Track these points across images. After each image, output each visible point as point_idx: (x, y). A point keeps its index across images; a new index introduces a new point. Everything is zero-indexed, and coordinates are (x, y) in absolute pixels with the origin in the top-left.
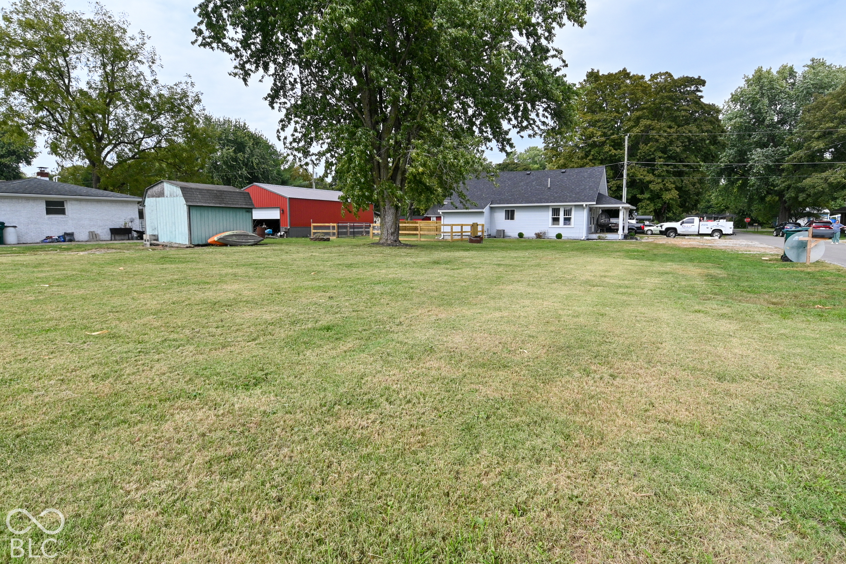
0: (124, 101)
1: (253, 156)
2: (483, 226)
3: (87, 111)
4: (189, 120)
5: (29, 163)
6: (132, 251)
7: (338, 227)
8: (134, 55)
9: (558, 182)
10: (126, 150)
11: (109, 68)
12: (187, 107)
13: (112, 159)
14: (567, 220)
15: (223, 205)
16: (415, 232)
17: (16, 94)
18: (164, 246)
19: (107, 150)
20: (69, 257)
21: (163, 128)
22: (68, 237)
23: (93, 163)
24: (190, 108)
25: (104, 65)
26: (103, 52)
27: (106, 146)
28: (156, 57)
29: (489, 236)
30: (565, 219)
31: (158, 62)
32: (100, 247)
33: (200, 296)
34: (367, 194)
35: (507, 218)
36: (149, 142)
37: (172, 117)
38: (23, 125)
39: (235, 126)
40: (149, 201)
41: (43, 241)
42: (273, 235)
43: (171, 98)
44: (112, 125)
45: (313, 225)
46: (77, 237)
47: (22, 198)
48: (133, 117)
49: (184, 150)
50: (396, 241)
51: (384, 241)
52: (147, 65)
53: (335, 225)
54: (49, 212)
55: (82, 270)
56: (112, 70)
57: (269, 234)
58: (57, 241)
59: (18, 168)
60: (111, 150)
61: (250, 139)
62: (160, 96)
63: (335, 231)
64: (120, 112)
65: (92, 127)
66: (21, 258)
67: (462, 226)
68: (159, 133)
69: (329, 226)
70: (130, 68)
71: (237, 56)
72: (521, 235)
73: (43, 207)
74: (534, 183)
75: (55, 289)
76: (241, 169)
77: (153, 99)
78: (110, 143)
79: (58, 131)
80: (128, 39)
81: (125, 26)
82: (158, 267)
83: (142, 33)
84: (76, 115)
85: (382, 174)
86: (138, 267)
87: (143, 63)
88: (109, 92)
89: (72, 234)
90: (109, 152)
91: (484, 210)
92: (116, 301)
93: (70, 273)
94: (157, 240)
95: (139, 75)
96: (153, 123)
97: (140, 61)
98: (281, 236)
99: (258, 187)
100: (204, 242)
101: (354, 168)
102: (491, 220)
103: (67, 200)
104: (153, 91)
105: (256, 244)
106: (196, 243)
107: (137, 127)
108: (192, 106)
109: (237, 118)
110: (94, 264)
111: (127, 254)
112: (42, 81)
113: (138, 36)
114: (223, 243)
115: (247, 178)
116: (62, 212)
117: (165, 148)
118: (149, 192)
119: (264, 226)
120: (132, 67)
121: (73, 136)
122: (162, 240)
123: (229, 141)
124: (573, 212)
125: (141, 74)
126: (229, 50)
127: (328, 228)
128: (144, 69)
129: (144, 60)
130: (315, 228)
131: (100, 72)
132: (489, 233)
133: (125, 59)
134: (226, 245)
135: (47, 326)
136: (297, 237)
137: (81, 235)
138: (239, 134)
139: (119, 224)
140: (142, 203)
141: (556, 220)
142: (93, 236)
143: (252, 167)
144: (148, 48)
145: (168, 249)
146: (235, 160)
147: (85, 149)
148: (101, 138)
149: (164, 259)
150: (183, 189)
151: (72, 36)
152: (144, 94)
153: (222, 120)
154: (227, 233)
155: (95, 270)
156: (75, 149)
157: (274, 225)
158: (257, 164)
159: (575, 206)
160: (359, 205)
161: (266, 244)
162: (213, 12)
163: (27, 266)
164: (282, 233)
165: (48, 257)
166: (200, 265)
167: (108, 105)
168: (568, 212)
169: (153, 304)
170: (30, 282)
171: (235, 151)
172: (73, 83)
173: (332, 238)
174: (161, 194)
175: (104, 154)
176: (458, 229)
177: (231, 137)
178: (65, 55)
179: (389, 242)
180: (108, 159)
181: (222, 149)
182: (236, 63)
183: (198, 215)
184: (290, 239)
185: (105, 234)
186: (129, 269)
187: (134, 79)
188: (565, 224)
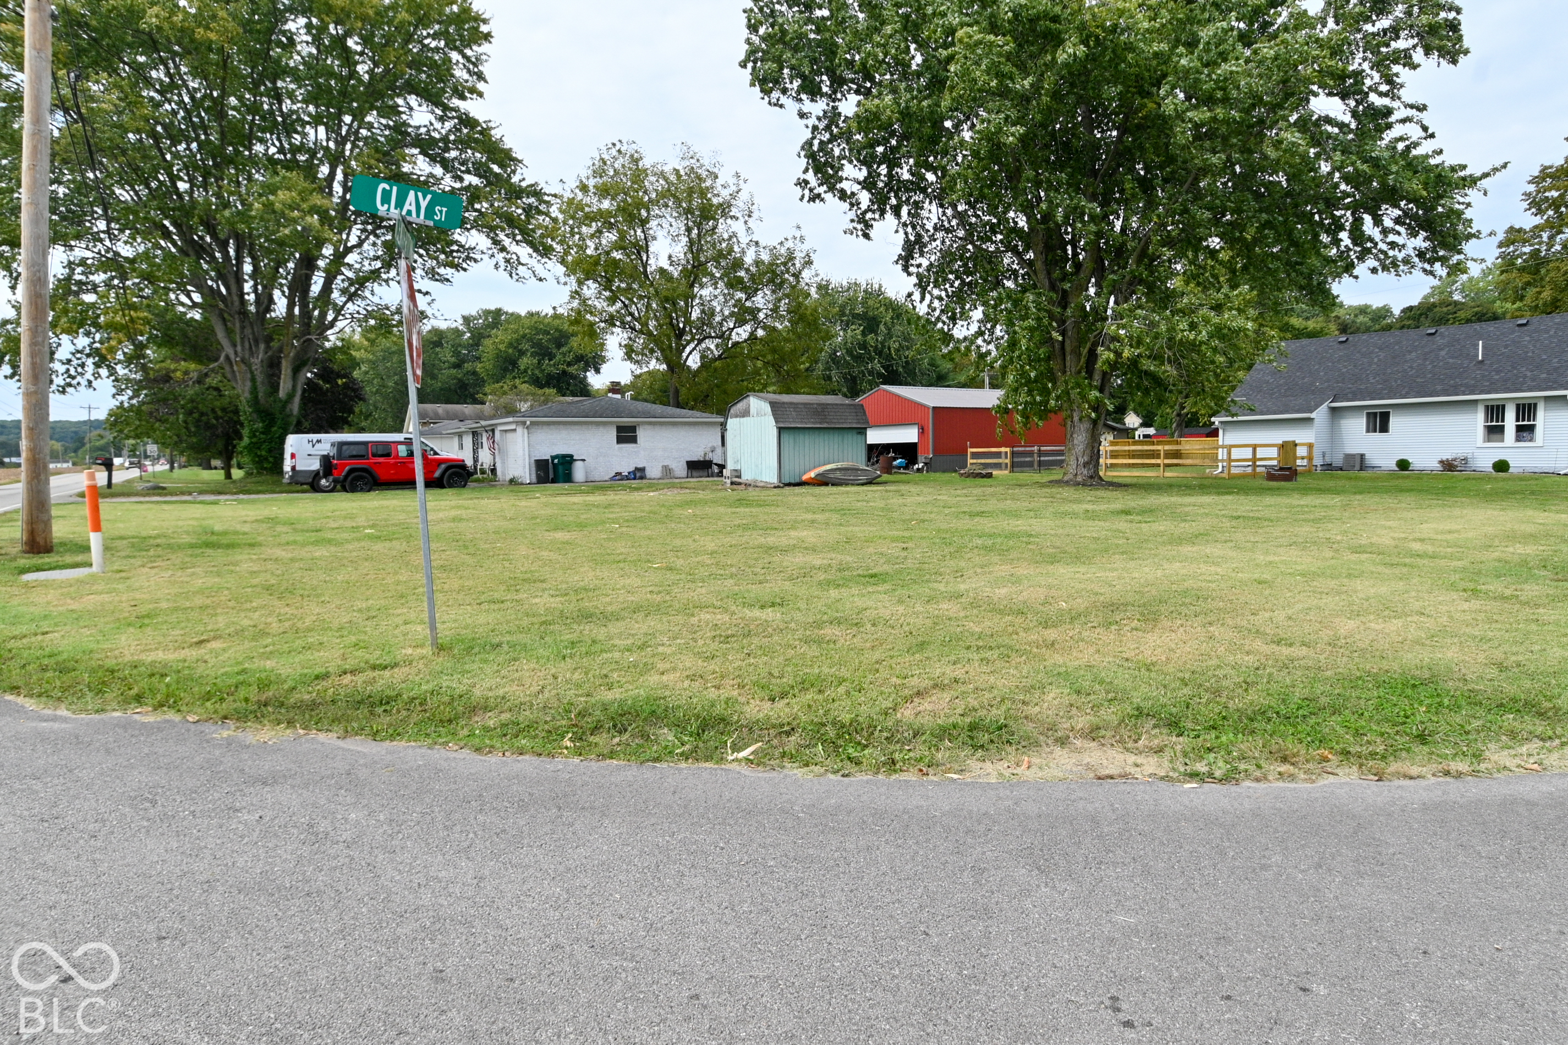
0: (712, 275)
1: (891, 338)
2: (1310, 446)
3: (667, 300)
4: (797, 294)
5: (598, 371)
6: (708, 492)
7: (1013, 453)
8: (725, 209)
9: (1506, 347)
10: (712, 347)
11: (695, 231)
12: (793, 275)
13: (694, 362)
14: (1525, 431)
15: (825, 425)
16: (1153, 461)
17: (590, 282)
18: (747, 485)
19: (688, 349)
20: (638, 498)
21: (759, 310)
22: (639, 474)
23: (671, 368)
24: (797, 276)
25: (689, 230)
26: (689, 211)
27: (688, 343)
28: (754, 208)
29: (1328, 467)
30: (1520, 429)
31: (755, 215)
32: (672, 486)
33: (762, 540)
34: (1038, 398)
35: (1371, 428)
36: (742, 334)
37: (773, 292)
38: (596, 323)
39: (866, 291)
40: (732, 423)
41: (612, 479)
42: (906, 467)
43: (771, 264)
44: (695, 314)
45: (970, 450)
46: (649, 473)
47: (592, 423)
48: (721, 298)
49: (787, 340)
50: (1091, 477)
51: (1071, 476)
52: (742, 220)
53: (1008, 450)
54: (620, 440)
55: (650, 512)
56: (699, 235)
57: (899, 468)
58: (627, 478)
59: (585, 377)
60: (694, 349)
61: (887, 310)
62: (757, 263)
63: (1008, 461)
64: (706, 292)
65: (672, 318)
66: (591, 498)
67: (1255, 447)
68: (755, 318)
69: (1000, 453)
70: (721, 227)
71: (852, 205)
72: (1403, 465)
73: (613, 434)
74: (1443, 353)
75: (624, 529)
76: (871, 359)
77: (747, 270)
78: (692, 340)
79: (633, 329)
80: (720, 188)
81: (716, 170)
82: (730, 510)
83: (737, 175)
84: (654, 305)
85: (1068, 364)
86: (708, 510)
87: (737, 219)
88: (694, 267)
89: (642, 470)
90: (690, 353)
91: (1313, 415)
92: (678, 542)
93: (639, 514)
94: (739, 477)
95: (730, 238)
96: (748, 304)
97: (732, 217)
98: (918, 470)
99: (887, 391)
100: (797, 480)
101: (1019, 357)
102: (1334, 434)
103: (639, 424)
104: (749, 259)
105: (870, 483)
106: (787, 481)
107: (727, 313)
108: (800, 272)
109: (869, 278)
110: (663, 506)
111: (701, 495)
112: (616, 263)
113: (732, 181)
114: (822, 481)
115: (880, 375)
116: (634, 440)
117: (761, 339)
118: (732, 411)
119: (892, 454)
120: (724, 228)
121: (650, 334)
122: (746, 476)
123: (857, 316)
124: (1540, 413)
125: (734, 235)
126: (843, 196)
127: (998, 455)
128: (737, 227)
129: (739, 215)
130: (975, 455)
131: (685, 240)
132: (1328, 460)
133: (715, 219)
134: (826, 484)
135: (618, 559)
136: (944, 471)
137: (654, 471)
138: (870, 303)
139: (697, 456)
140: (723, 425)
141: (1495, 431)
142: (667, 471)
143: (889, 357)
144: (743, 196)
145: (750, 489)
146: (863, 346)
147: (662, 351)
148: (681, 333)
149: (741, 502)
150: (773, 405)
151: (654, 195)
152: (738, 264)
153: (845, 284)
154: (829, 467)
155: (664, 511)
156: (652, 351)
157: (908, 452)
158: (897, 350)
159: (1547, 399)
160: (1027, 418)
161: (885, 483)
162: (820, 150)
163: (598, 506)
164: (921, 465)
165: (617, 497)
166: (779, 510)
167: (692, 286)
168: (1526, 411)
169: (711, 546)
170: (603, 522)
171: (864, 334)
172: (652, 261)
173: (995, 473)
174: (746, 413)
175: (684, 355)
176: (1248, 453)
177: (860, 310)
178: (644, 222)
179: (1079, 479)
180: (689, 362)
181: (845, 330)
182: (852, 215)
183: (791, 441)
184: (932, 475)
185: (680, 469)
186: (698, 512)
187: (724, 245)
188: (1518, 439)
